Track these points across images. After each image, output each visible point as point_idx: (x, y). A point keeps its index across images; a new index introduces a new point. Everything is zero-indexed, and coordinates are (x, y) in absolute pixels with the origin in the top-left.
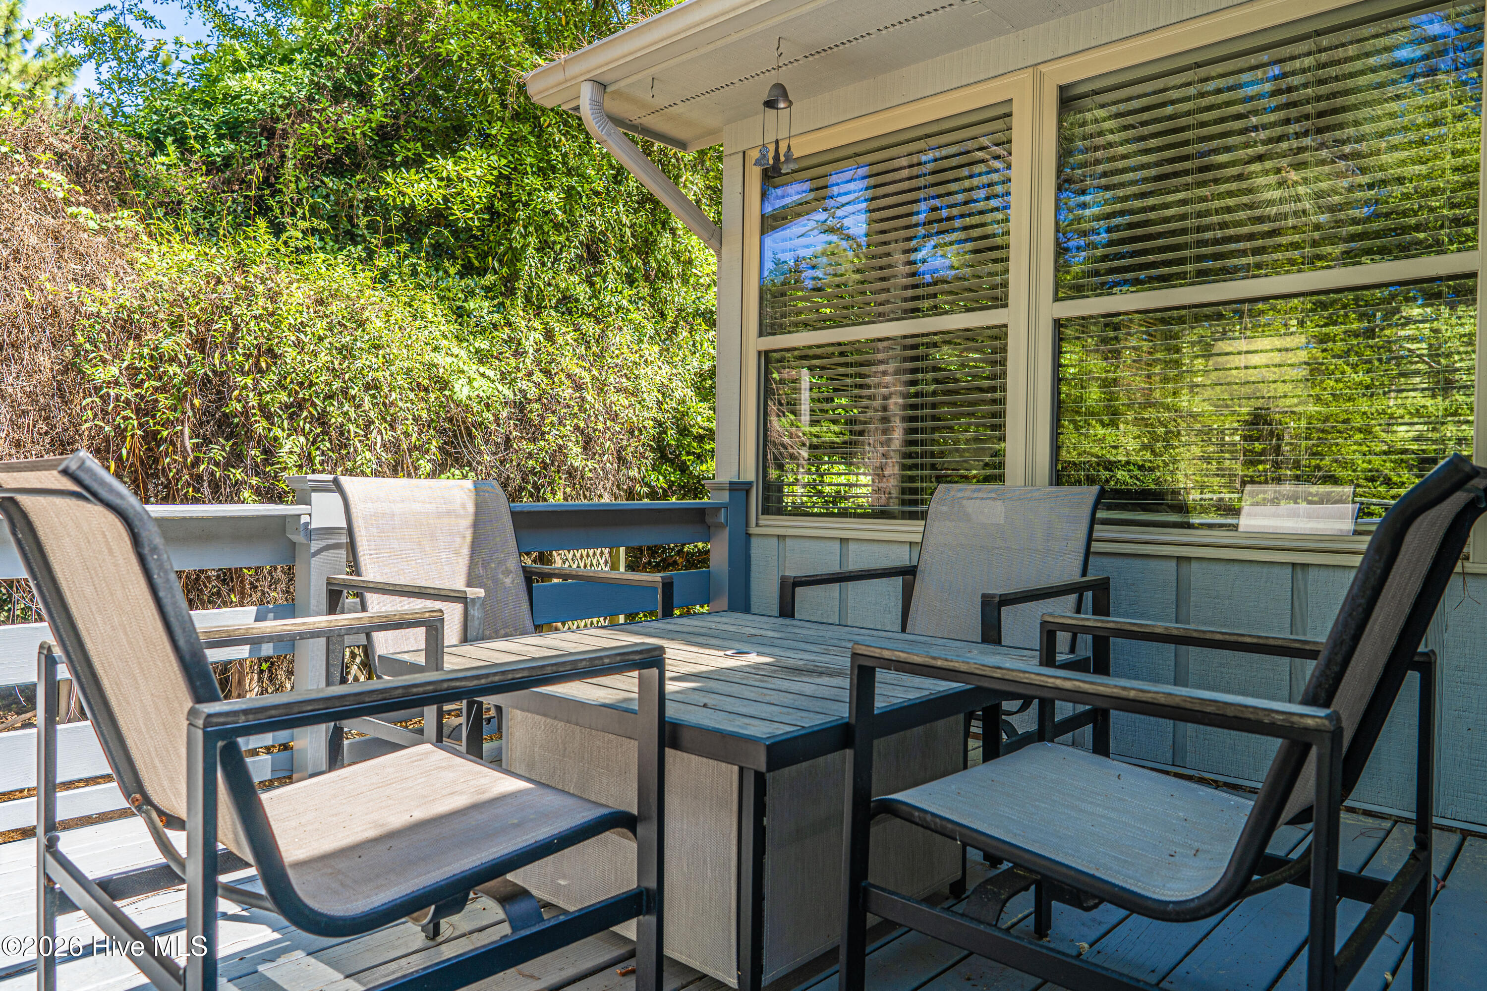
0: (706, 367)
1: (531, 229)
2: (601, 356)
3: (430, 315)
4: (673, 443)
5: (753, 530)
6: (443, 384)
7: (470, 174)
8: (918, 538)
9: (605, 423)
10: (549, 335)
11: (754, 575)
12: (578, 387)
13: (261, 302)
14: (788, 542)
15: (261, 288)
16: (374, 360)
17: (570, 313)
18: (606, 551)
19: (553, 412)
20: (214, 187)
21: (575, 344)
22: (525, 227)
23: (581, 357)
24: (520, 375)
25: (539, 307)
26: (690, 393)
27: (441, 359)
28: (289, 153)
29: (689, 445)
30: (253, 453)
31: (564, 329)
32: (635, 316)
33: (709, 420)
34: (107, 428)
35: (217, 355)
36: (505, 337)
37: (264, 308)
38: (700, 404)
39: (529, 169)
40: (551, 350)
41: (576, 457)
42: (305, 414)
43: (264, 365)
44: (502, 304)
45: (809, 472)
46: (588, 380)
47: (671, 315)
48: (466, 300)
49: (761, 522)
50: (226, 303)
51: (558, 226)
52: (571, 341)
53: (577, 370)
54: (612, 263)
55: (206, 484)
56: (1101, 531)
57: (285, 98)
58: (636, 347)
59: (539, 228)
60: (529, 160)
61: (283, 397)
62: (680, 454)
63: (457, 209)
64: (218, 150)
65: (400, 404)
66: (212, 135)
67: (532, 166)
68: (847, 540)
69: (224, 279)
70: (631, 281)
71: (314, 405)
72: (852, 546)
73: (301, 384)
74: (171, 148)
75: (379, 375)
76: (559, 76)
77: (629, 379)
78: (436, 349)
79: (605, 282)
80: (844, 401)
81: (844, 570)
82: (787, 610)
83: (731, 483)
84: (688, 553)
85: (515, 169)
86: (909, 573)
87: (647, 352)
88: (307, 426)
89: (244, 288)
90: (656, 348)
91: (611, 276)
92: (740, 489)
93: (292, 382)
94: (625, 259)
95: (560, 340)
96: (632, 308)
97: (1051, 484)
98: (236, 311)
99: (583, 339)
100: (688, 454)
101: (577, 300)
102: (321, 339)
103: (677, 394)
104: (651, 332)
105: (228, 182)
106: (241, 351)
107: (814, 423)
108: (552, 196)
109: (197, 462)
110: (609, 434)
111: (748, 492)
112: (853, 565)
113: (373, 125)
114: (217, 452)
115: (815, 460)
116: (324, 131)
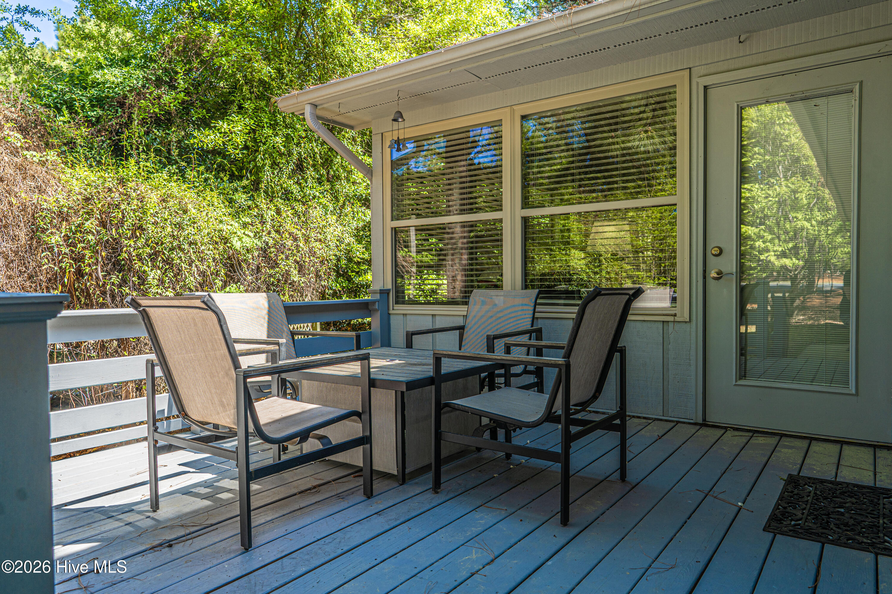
0: (360, 226)
1: (267, 156)
2: (305, 222)
3: (216, 204)
4: (344, 266)
5: (391, 312)
6: (226, 241)
7: (236, 129)
8: (465, 313)
9: (309, 258)
10: (278, 212)
11: (392, 333)
12: (295, 239)
13: (135, 202)
14: (408, 317)
15: (134, 195)
16: (193, 230)
17: (289, 200)
18: (310, 325)
19: (282, 253)
20: (92, 134)
21: (292, 216)
22: (264, 155)
23: (296, 224)
24: (264, 234)
25: (273, 197)
26: (352, 240)
27: (224, 227)
28: (134, 116)
29: (352, 267)
30: (134, 279)
31: (286, 209)
32: (323, 201)
33: (363, 253)
34: (56, 268)
35: (114, 230)
36: (255, 214)
37: (137, 205)
38: (359, 245)
39: (265, 125)
40: (280, 220)
41: (295, 277)
42: (160, 258)
43: (138, 234)
44: (252, 195)
45: (417, 279)
46: (300, 236)
47: (342, 200)
48: (233, 195)
49: (395, 308)
50: (116, 203)
51: (281, 154)
52: (290, 215)
53: (294, 231)
54: (310, 173)
55: (108, 296)
56: (539, 308)
57: (130, 86)
58: (324, 218)
59: (271, 155)
60: (266, 120)
61: (148, 250)
62: (347, 271)
63: (230, 148)
64: (92, 114)
65: (206, 252)
66: (88, 105)
67: (267, 123)
68: (435, 315)
69: (114, 190)
70: (320, 182)
71: (164, 254)
72: (437, 318)
73: (157, 244)
74: (66, 112)
75: (196, 237)
76: (294, 101)
77: (320, 234)
78: (221, 222)
79: (306, 183)
80: (434, 240)
81: (434, 327)
82: (409, 345)
83: (380, 290)
84: (354, 324)
85: (258, 125)
86: (461, 328)
87: (330, 219)
88: (161, 265)
89: (126, 195)
90: (335, 217)
91: (309, 180)
92: (384, 293)
93: (152, 242)
94: (317, 170)
95: (284, 215)
96: (321, 196)
97: (522, 289)
98: (123, 207)
99: (296, 214)
100: (352, 272)
101: (292, 193)
102: (166, 220)
103: (346, 241)
104: (332, 209)
105: (99, 131)
106: (126, 227)
107: (418, 252)
108: (278, 139)
109: (104, 284)
110: (312, 264)
111: (388, 294)
112: (438, 326)
113: (180, 101)
114: (115, 279)
115: (420, 272)
116: (153, 104)
